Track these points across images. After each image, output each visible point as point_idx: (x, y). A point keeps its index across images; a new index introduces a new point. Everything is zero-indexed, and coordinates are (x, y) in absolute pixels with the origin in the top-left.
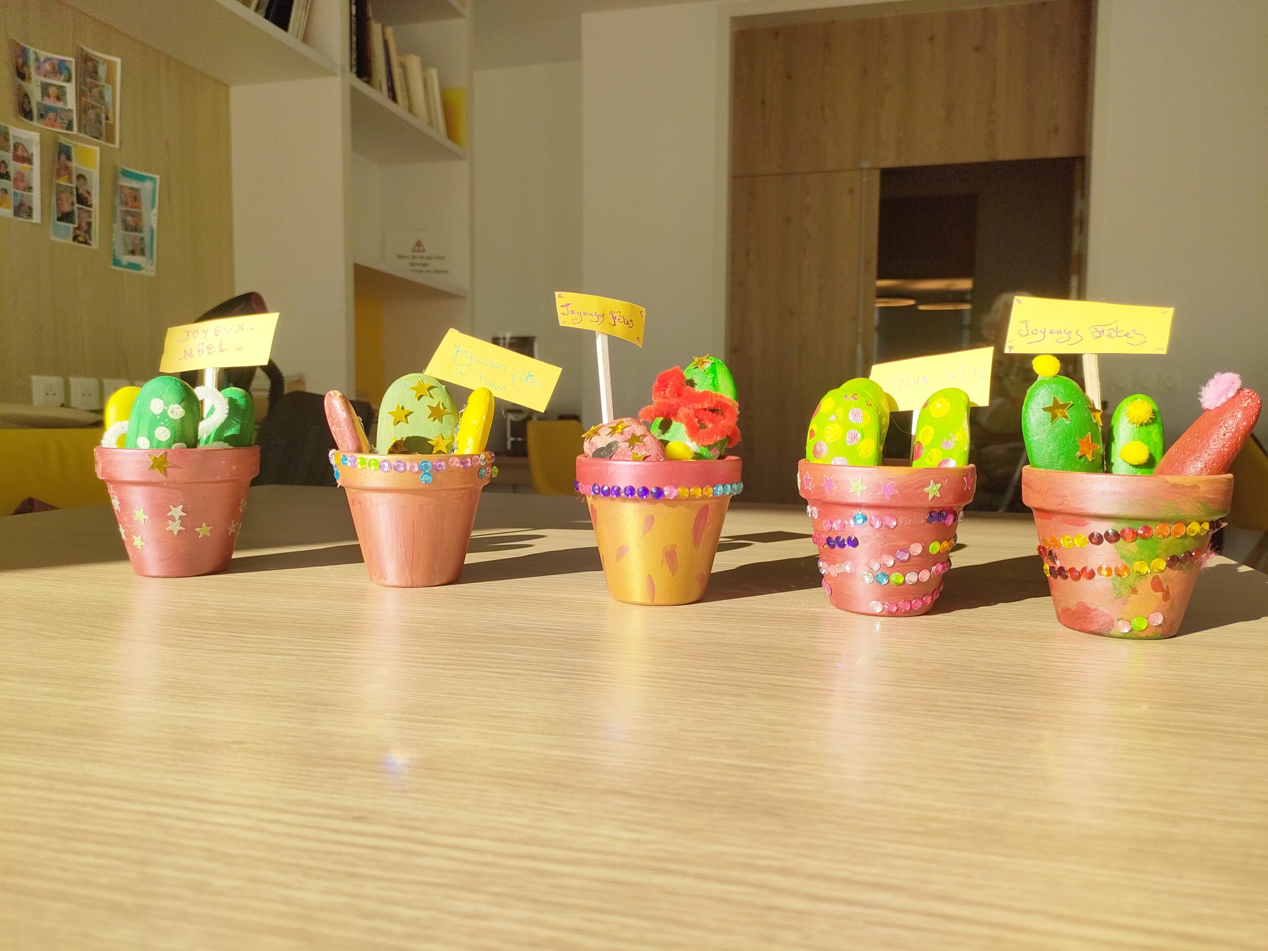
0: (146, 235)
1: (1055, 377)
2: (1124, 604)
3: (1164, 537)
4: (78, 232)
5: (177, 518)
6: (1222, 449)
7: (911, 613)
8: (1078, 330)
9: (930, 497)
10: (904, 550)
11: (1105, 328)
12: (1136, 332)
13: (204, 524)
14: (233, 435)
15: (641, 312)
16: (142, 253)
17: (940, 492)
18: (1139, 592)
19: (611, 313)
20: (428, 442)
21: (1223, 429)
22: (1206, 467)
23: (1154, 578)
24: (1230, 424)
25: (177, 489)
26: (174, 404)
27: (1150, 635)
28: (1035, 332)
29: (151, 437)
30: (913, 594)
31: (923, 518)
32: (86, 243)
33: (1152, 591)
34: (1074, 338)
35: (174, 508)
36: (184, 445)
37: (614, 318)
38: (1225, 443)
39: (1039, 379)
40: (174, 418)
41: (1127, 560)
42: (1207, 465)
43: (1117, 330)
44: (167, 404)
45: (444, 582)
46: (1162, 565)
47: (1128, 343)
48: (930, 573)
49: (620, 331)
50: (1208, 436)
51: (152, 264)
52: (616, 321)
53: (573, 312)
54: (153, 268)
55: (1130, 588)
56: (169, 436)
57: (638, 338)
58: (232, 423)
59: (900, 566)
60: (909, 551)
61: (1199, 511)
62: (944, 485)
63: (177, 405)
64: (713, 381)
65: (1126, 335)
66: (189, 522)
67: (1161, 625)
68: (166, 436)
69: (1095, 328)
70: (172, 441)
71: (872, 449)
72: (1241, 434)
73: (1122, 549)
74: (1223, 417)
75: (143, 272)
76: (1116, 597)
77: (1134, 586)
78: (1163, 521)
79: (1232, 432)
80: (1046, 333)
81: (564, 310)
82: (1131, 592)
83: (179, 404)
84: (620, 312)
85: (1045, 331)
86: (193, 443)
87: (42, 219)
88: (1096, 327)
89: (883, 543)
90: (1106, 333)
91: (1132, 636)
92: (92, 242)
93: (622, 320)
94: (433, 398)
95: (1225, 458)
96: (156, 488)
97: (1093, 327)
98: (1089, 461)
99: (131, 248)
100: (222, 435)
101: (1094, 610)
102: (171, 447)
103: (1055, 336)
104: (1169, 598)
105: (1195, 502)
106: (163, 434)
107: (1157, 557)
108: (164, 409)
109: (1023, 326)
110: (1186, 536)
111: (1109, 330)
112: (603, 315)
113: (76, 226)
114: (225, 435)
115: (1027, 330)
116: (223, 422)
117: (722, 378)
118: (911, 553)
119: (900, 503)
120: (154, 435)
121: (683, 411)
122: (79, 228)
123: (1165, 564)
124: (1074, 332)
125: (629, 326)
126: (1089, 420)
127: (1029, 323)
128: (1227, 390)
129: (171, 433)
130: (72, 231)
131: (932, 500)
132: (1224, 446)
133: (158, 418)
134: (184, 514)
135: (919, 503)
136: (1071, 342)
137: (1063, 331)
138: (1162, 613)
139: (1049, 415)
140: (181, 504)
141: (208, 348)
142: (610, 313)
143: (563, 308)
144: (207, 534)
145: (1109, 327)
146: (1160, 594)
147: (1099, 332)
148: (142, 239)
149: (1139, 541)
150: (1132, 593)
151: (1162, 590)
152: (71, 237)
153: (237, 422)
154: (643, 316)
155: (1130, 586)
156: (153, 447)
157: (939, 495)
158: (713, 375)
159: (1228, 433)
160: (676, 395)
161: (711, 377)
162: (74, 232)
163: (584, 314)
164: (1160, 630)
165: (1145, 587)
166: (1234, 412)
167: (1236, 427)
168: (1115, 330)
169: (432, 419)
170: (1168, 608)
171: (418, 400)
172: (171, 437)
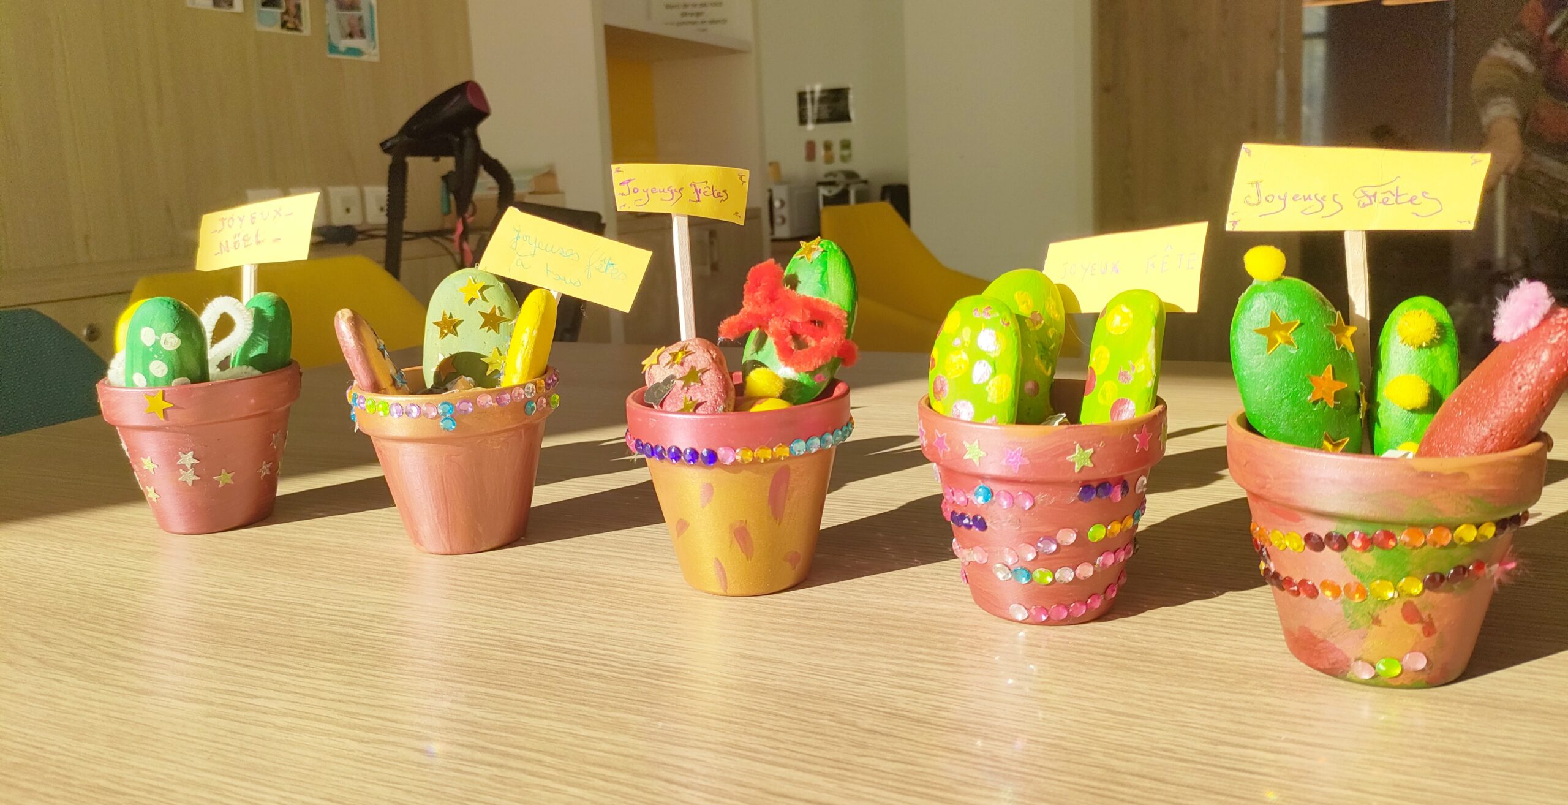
0: (364, 12)
1: (1279, 279)
2: (1363, 638)
3: (1415, 547)
4: (286, 17)
5: (189, 467)
6: (1516, 410)
7: (1071, 621)
8: (1336, 195)
9: (1077, 468)
10: (1051, 538)
11: (1380, 190)
12: (1426, 196)
13: (223, 471)
14: (259, 355)
15: (741, 177)
16: (362, 34)
17: (1093, 459)
18: (1384, 622)
19: (693, 185)
20: (482, 359)
21: (1517, 379)
22: (1492, 435)
23: (1405, 604)
24: (1529, 371)
25: (184, 433)
26: (166, 333)
27: (1407, 682)
28: (1270, 198)
29: (146, 373)
30: (1071, 596)
31: (1073, 496)
32: (296, 29)
33: (1405, 623)
34: (1330, 207)
35: (184, 456)
36: (187, 380)
37: (698, 191)
38: (1521, 401)
39: (1254, 283)
40: (168, 349)
41: (1361, 576)
42: (1493, 433)
43: (1397, 193)
44: (158, 333)
45: (494, 545)
46: (1417, 588)
47: (1413, 213)
48: (1094, 567)
49: (707, 209)
50: (1495, 387)
51: (374, 48)
52: (701, 195)
53: (636, 191)
54: (376, 51)
55: (1370, 617)
56: (166, 371)
57: (737, 213)
58: (258, 340)
59: (1045, 560)
60: (1056, 540)
61: (1469, 510)
62: (1098, 449)
63: (170, 334)
64: (822, 278)
65: (1411, 201)
66: (205, 468)
67: (1423, 670)
68: (163, 371)
69: (1362, 191)
70: (171, 376)
71: (1007, 390)
72: (1546, 387)
73: (1352, 560)
74: (1520, 359)
75: (364, 58)
76: (1350, 627)
77: (1375, 614)
78: (1412, 525)
79: (1532, 384)
80: (1287, 201)
81: (624, 189)
82: (1371, 622)
83: (173, 332)
84: (707, 182)
85: (1285, 196)
86: (201, 376)
87: (245, 9)
88: (1364, 189)
89: (1018, 528)
90: (1380, 197)
91: (1376, 681)
92: (302, 28)
93: (710, 192)
94: (487, 301)
95: (1523, 423)
96: (159, 433)
97: (1360, 190)
98: (1329, 407)
99: (348, 30)
100: (247, 356)
101: (1323, 641)
102: (171, 383)
103: (1302, 204)
104: (1434, 632)
105: (1461, 498)
106: (159, 369)
107: (1408, 575)
108: (156, 340)
109: (1253, 191)
110: (1452, 544)
111: (1384, 193)
112: (681, 189)
113: (283, 10)
114: (251, 356)
115: (1259, 196)
116: (246, 340)
117: (835, 273)
118: (1059, 542)
119: (1032, 476)
120: (148, 370)
121: (775, 324)
122: (287, 12)
123: (1421, 586)
124: (1329, 199)
125: (721, 198)
126: (1330, 346)
127: (1262, 185)
128: (1528, 315)
129: (168, 366)
130: (279, 17)
131: (1080, 471)
132: (1519, 405)
133: (151, 350)
134: (196, 461)
135: (1060, 477)
136: (1325, 212)
137: (1312, 197)
138: (1425, 654)
139: (1264, 339)
140: (191, 450)
141: (244, 240)
142: (691, 185)
143: (622, 186)
144: (229, 482)
145: (1384, 189)
146: (1418, 628)
147: (1370, 197)
148: (360, 18)
149: (1376, 551)
150: (1373, 623)
151: (1421, 621)
152: (279, 23)
153: (265, 339)
154: (744, 182)
155: (1369, 613)
156: (151, 385)
157: (1091, 465)
158: (822, 269)
159: (1525, 384)
160: (768, 301)
161: (819, 271)
162: (282, 18)
163: (652, 191)
164: (1424, 677)
165: (1393, 617)
166: (1535, 352)
167: (1539, 377)
168: (1394, 192)
169: (486, 328)
170: (1434, 645)
171: (469, 305)
172: (168, 372)
